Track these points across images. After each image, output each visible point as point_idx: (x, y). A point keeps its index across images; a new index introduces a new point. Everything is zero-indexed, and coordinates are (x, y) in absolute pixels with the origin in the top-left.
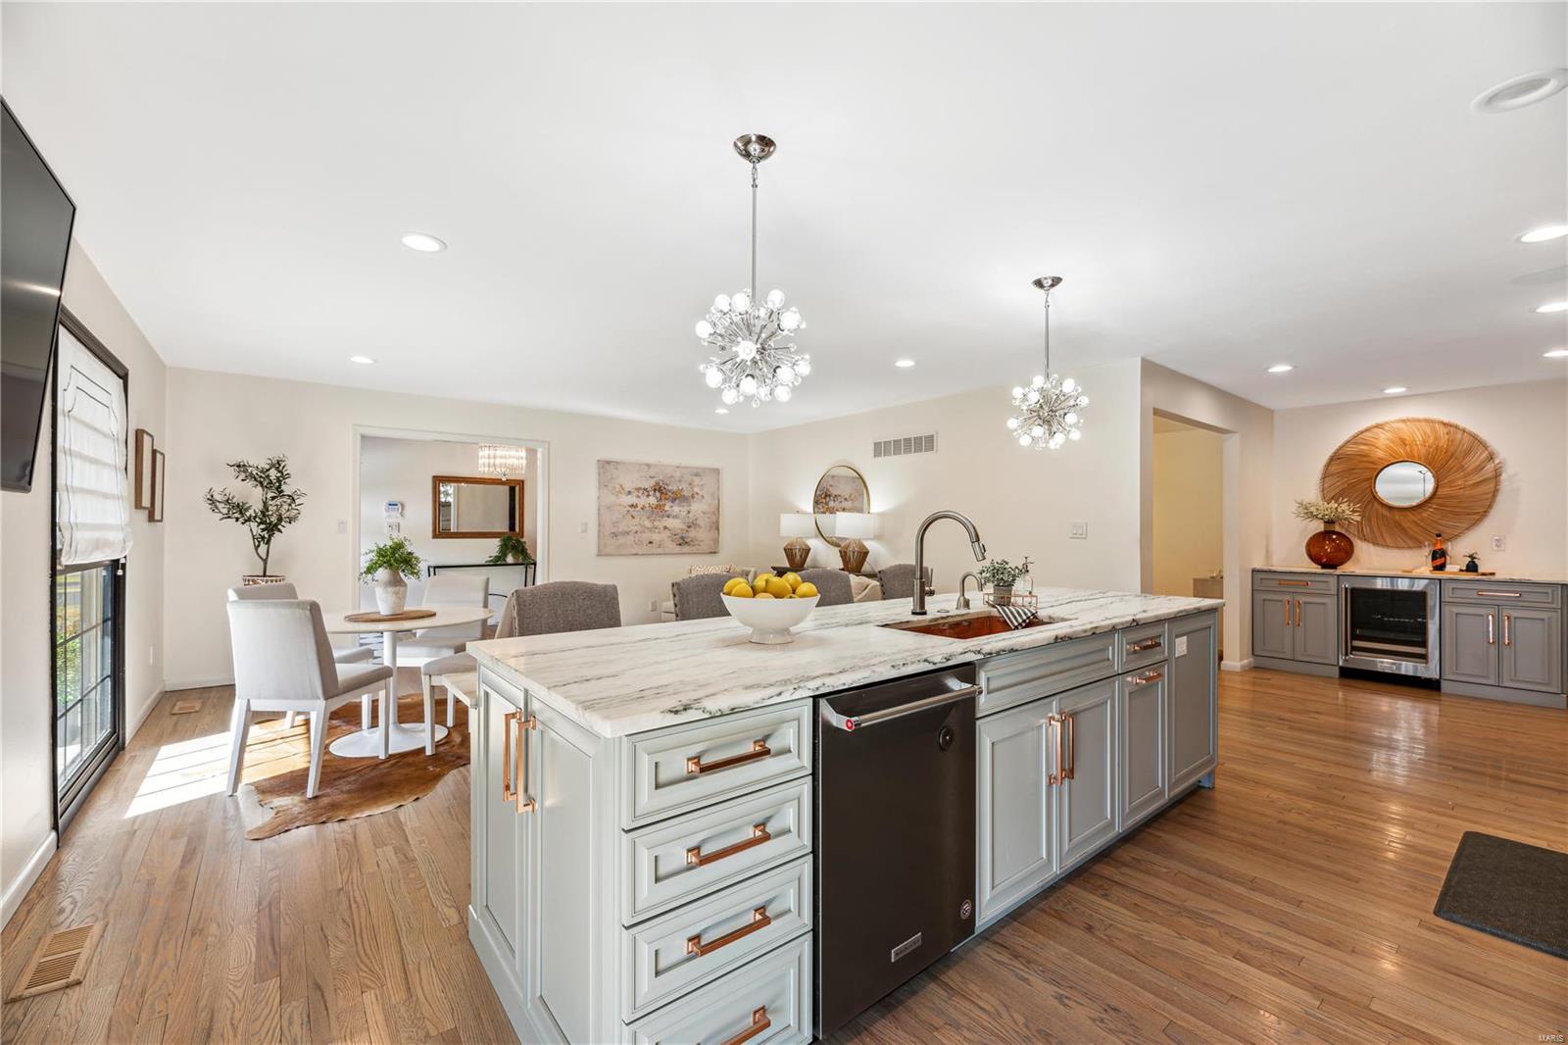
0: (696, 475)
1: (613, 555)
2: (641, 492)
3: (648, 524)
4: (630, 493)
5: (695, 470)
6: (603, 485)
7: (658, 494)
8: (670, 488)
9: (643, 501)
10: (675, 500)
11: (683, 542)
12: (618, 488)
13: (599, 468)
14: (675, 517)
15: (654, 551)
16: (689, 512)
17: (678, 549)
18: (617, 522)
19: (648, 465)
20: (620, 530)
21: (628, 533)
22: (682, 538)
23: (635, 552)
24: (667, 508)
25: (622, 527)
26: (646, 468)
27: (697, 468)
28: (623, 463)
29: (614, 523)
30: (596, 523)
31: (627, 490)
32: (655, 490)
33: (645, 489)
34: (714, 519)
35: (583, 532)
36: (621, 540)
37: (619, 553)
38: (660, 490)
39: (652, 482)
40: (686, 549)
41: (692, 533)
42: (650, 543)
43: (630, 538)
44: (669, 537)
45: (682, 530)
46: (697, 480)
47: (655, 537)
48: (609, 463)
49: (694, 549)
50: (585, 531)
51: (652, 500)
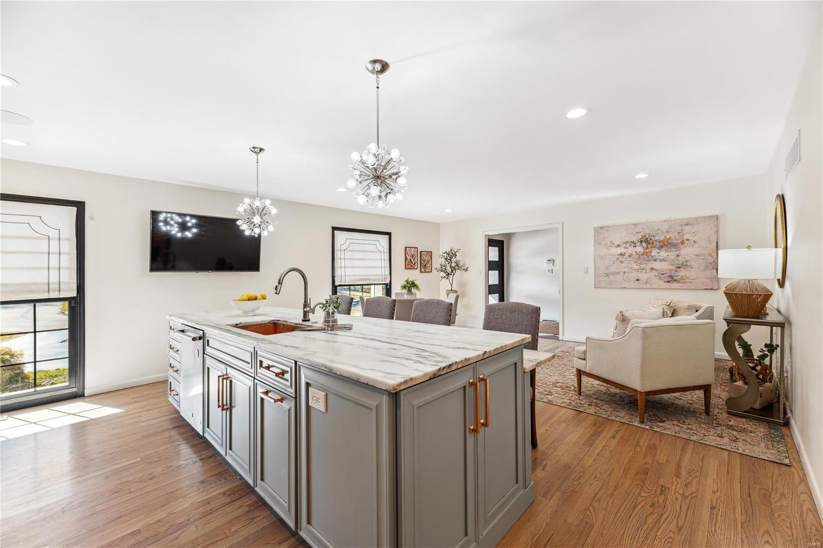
0: (687, 224)
1: (605, 288)
2: (628, 245)
3: (635, 266)
4: (619, 246)
5: (686, 221)
6: (597, 243)
7: (644, 244)
8: (656, 238)
9: (631, 250)
10: (662, 247)
11: (671, 279)
12: (609, 243)
13: (594, 232)
14: (664, 260)
15: (641, 286)
16: (678, 256)
17: (667, 285)
18: (609, 266)
19: (635, 225)
20: (611, 271)
21: (618, 273)
22: (671, 277)
23: (623, 286)
24: (653, 254)
25: (613, 269)
26: (633, 227)
27: (688, 219)
28: (613, 226)
29: (607, 267)
30: (593, 267)
31: (616, 243)
32: (641, 242)
33: (632, 242)
34: (711, 260)
35: (585, 273)
36: (612, 278)
37: (610, 286)
38: (646, 241)
39: (639, 236)
40: (675, 285)
41: (682, 273)
42: (638, 280)
43: (620, 277)
44: (656, 276)
45: (670, 270)
46: (687, 229)
47: (643, 276)
48: (601, 228)
49: (685, 286)
50: (587, 272)
51: (639, 249)
